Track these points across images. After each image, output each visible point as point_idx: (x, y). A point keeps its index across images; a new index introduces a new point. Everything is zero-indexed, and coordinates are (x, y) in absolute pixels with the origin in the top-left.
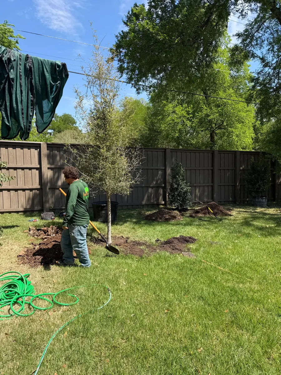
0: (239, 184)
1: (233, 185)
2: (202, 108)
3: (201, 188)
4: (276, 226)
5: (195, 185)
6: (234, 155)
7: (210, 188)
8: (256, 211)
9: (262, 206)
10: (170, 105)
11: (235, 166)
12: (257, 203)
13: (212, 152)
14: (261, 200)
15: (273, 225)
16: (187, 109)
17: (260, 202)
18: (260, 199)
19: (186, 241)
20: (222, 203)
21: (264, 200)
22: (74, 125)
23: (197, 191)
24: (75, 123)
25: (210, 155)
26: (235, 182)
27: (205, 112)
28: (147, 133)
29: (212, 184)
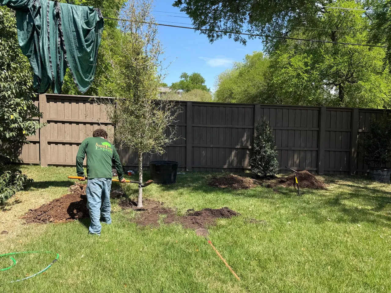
0: (355, 150)
1: (347, 152)
2: (325, 57)
3: (302, 154)
4: (372, 210)
5: (293, 149)
6: (350, 113)
7: (314, 154)
8: (368, 186)
9: (382, 181)
10: (286, 56)
11: (351, 127)
12: (375, 176)
13: (318, 109)
14: (381, 173)
15: (369, 208)
16: (306, 60)
17: (379, 175)
18: (380, 171)
19: (222, 214)
20: (331, 173)
21: (385, 173)
22: (203, 84)
23: (296, 156)
24: (203, 81)
25: (316, 112)
26: (351, 149)
27: (327, 63)
28: (265, 89)
29: (316, 149)
